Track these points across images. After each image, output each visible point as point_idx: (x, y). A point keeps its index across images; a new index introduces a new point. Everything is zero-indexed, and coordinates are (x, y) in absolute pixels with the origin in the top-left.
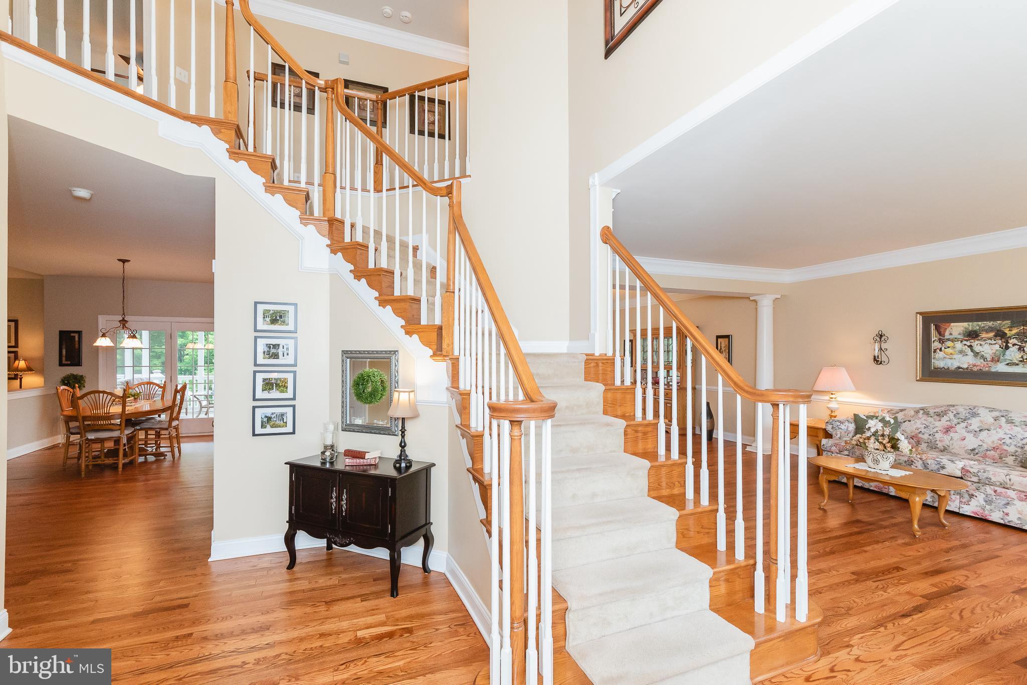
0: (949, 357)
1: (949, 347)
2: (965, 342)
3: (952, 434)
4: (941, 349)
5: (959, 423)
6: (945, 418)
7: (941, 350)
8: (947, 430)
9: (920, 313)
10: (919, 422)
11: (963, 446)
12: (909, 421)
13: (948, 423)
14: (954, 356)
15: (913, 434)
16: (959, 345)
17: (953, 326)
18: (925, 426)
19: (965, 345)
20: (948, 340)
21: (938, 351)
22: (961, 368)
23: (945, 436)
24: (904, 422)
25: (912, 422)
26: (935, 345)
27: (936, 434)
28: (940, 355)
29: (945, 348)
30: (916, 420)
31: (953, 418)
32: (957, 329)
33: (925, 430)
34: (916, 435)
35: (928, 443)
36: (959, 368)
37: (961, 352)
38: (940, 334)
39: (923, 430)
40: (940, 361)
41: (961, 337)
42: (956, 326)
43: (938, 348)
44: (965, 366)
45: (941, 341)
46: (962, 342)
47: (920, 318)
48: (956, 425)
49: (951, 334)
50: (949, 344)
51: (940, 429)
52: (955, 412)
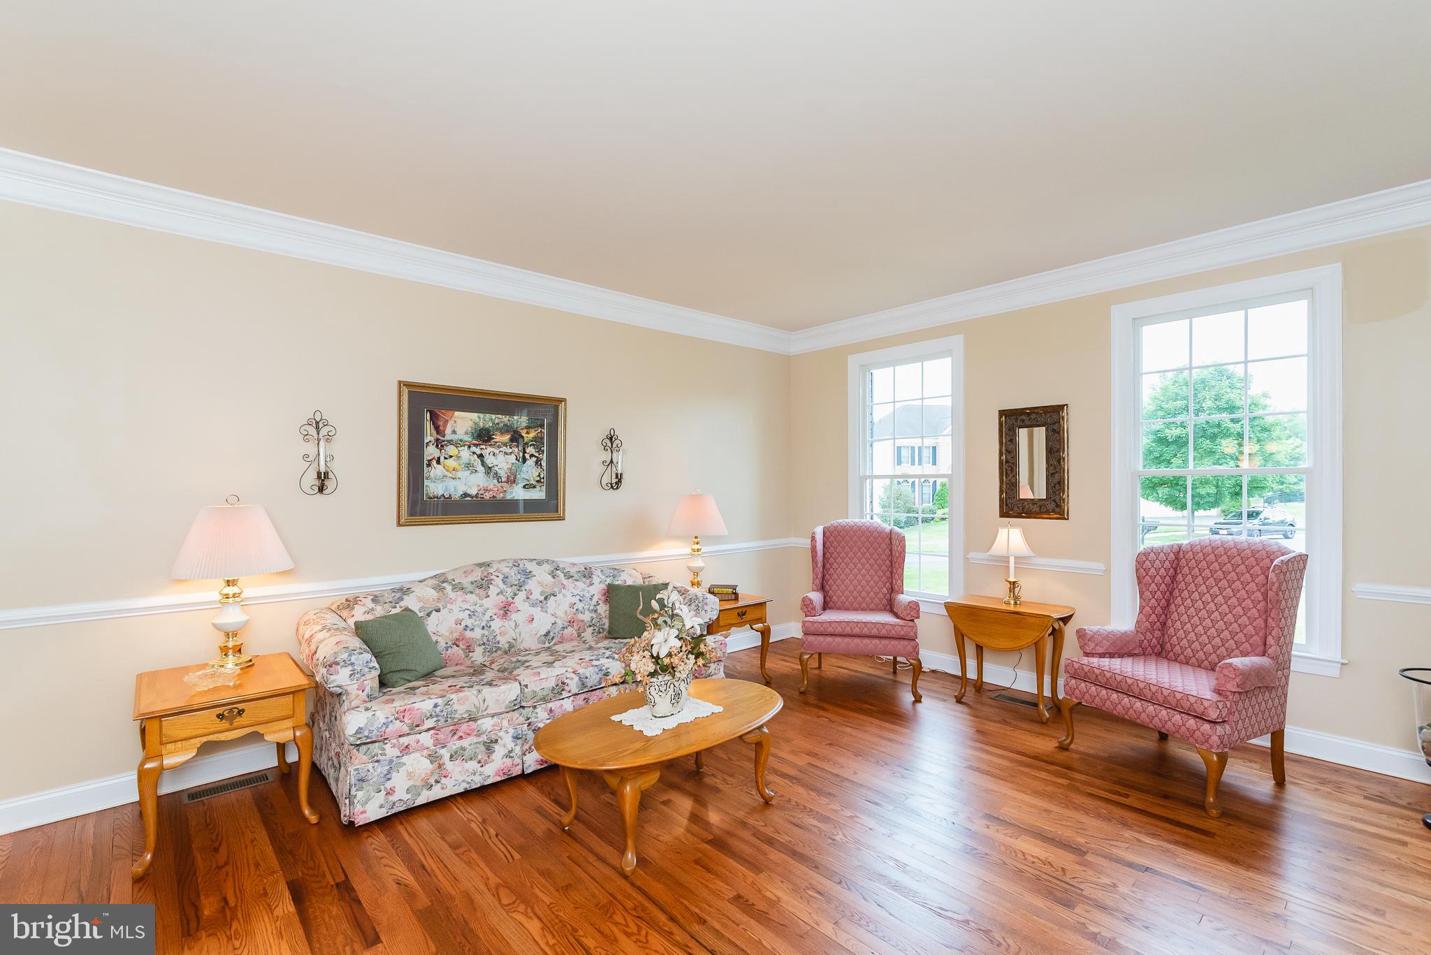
0: (451, 475)
1: (451, 457)
2: (474, 449)
3: (514, 616)
4: (439, 458)
5: (515, 595)
6: (493, 591)
7: (438, 462)
8: (506, 610)
9: (407, 385)
10: (455, 608)
11: (534, 633)
12: (438, 611)
13: (501, 598)
14: (459, 474)
15: (456, 635)
16: (465, 453)
17: (458, 417)
18: (468, 612)
19: (474, 453)
20: (450, 442)
21: (434, 462)
22: (469, 496)
23: (506, 623)
24: (429, 615)
25: (444, 612)
26: (431, 451)
27: (492, 623)
28: (437, 471)
29: (445, 458)
30: (449, 606)
31: (505, 586)
32: (462, 423)
33: (472, 620)
34: (461, 634)
35: (484, 644)
36: (466, 495)
37: (469, 466)
38: (437, 428)
39: (469, 622)
40: (438, 484)
41: (468, 438)
42: (462, 418)
43: (434, 458)
44: (473, 492)
45: (439, 444)
46: (469, 447)
47: (405, 391)
48: (513, 598)
49: (454, 432)
50: (451, 450)
51: (495, 611)
52: (501, 577)
